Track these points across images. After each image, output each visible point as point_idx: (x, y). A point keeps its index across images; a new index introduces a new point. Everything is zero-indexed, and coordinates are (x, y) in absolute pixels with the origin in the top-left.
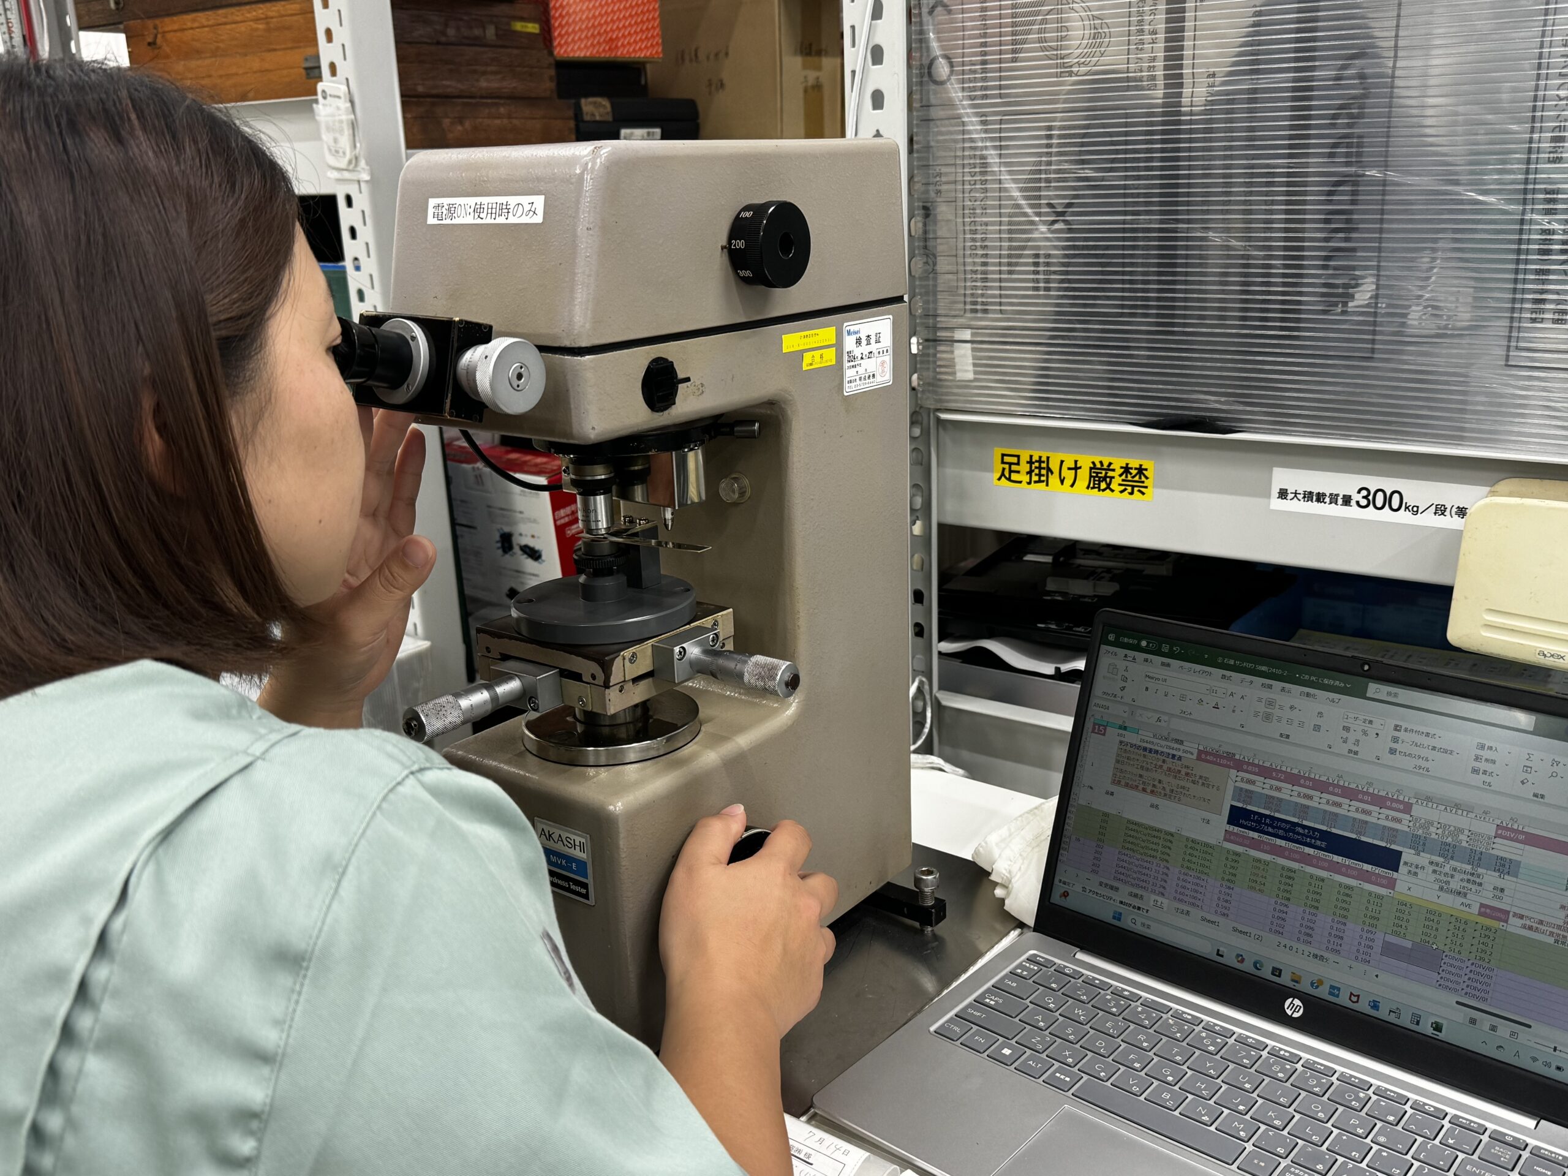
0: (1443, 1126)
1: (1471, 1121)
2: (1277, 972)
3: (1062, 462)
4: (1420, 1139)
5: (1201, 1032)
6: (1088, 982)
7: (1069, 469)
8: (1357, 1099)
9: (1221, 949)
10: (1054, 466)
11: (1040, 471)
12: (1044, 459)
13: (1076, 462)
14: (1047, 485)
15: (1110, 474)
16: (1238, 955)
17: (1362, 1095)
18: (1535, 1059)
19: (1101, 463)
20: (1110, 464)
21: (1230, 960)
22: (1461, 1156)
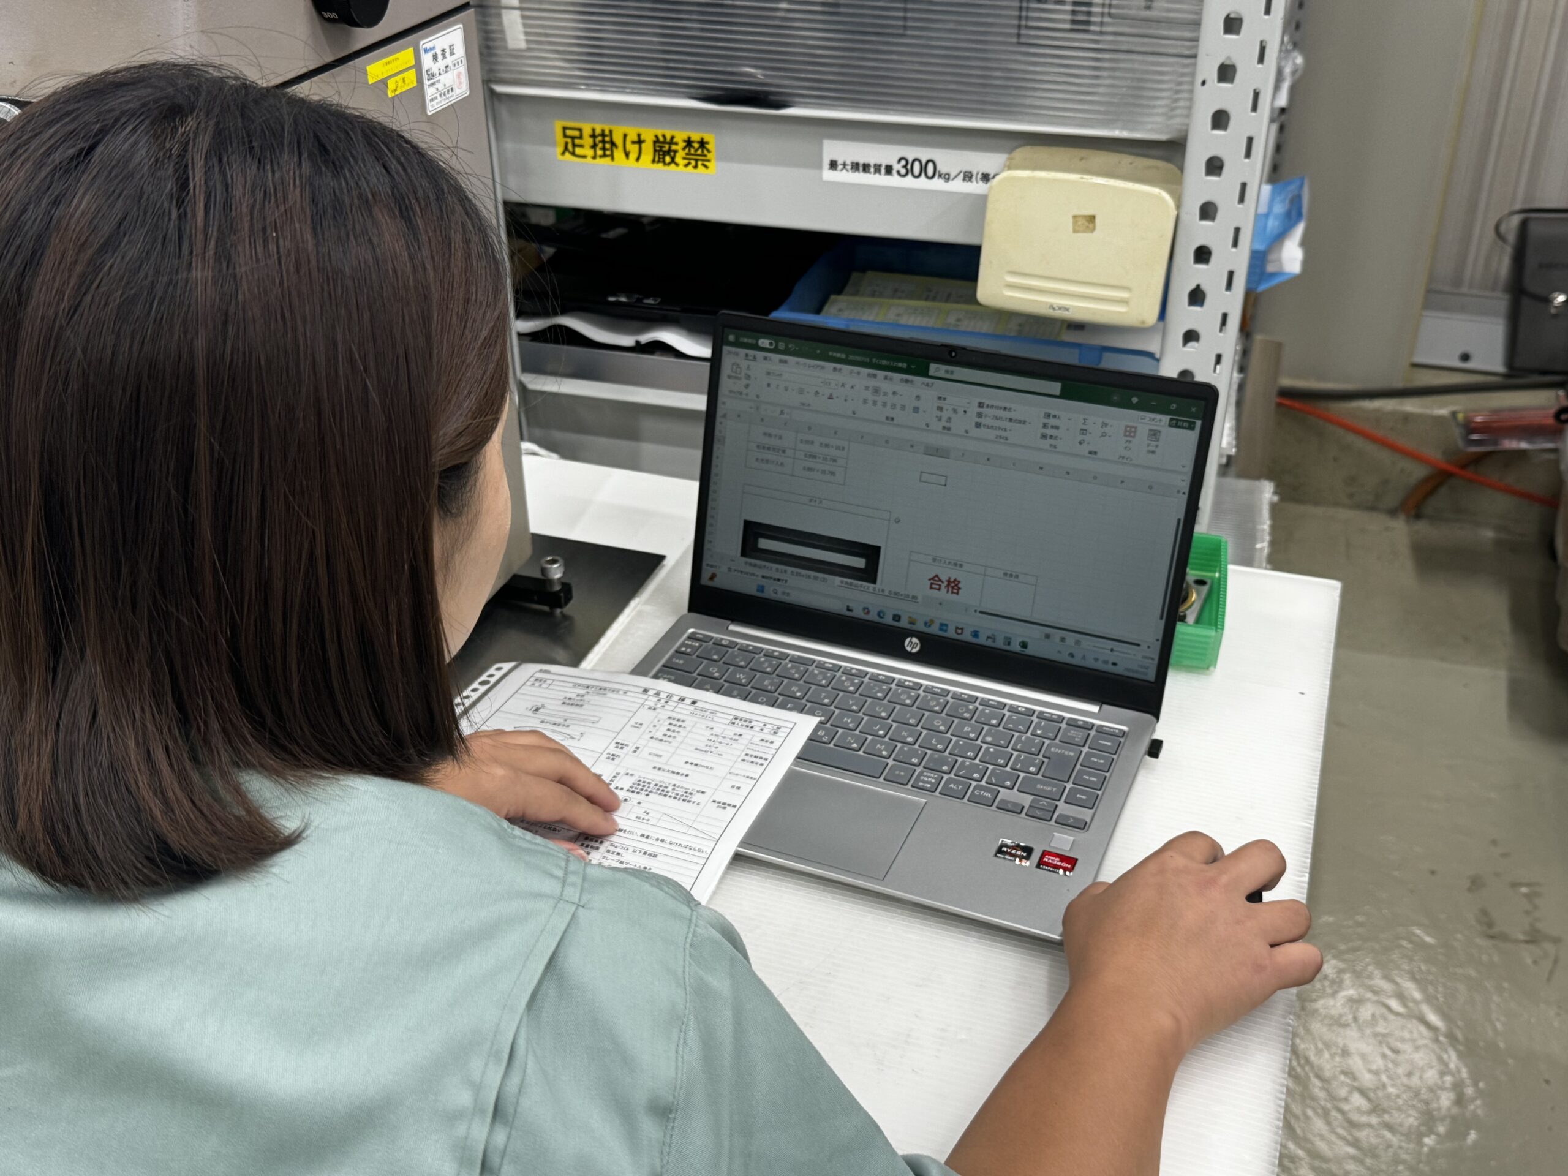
0: (1032, 722)
1: (1052, 714)
2: (897, 618)
3: (625, 136)
4: (1016, 734)
5: (841, 676)
6: (744, 650)
7: (633, 143)
8: (968, 711)
9: (850, 605)
10: (618, 139)
11: (604, 144)
12: (607, 132)
13: (639, 135)
14: (613, 159)
15: (674, 147)
16: (864, 609)
17: (971, 707)
18: (1096, 660)
19: (664, 136)
20: (673, 138)
21: (858, 613)
22: (1047, 742)
